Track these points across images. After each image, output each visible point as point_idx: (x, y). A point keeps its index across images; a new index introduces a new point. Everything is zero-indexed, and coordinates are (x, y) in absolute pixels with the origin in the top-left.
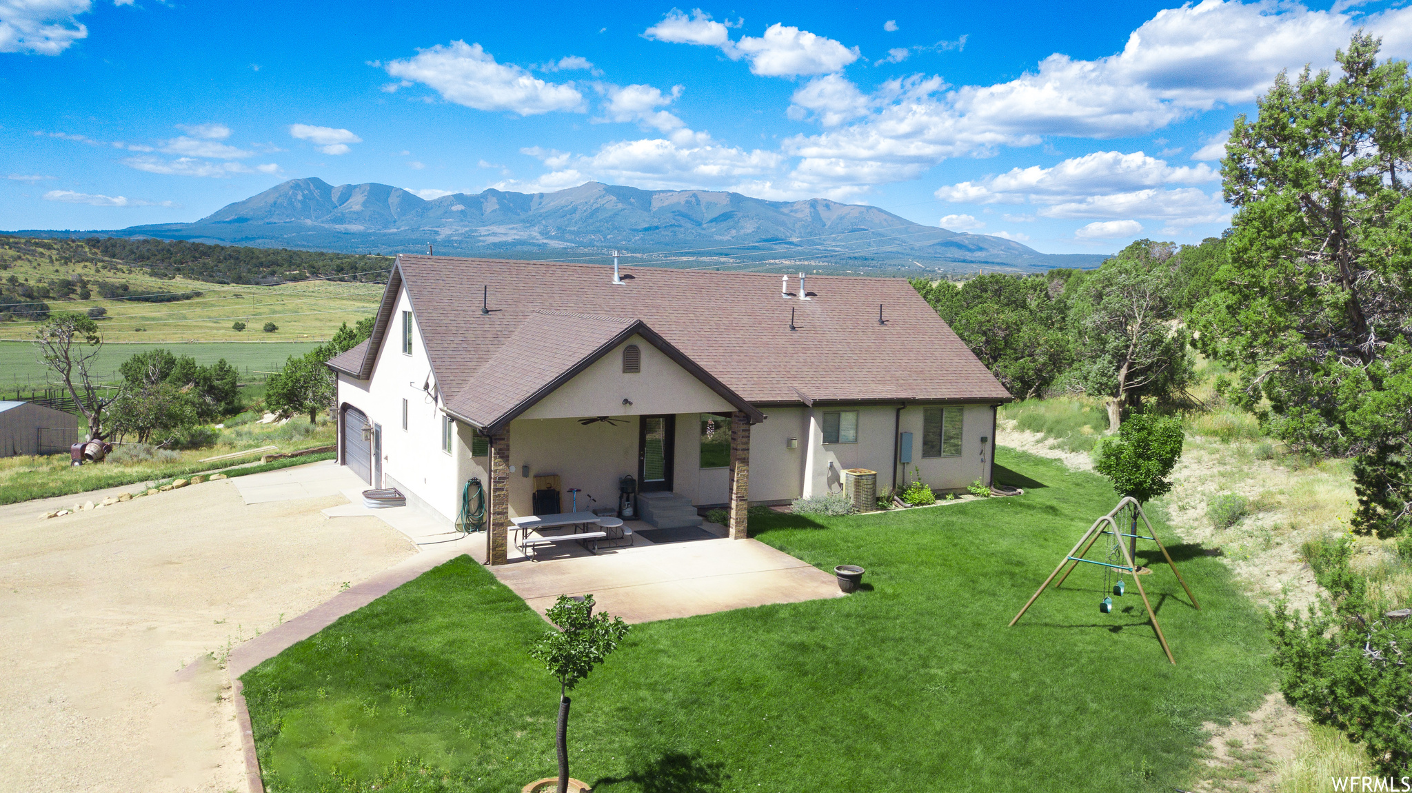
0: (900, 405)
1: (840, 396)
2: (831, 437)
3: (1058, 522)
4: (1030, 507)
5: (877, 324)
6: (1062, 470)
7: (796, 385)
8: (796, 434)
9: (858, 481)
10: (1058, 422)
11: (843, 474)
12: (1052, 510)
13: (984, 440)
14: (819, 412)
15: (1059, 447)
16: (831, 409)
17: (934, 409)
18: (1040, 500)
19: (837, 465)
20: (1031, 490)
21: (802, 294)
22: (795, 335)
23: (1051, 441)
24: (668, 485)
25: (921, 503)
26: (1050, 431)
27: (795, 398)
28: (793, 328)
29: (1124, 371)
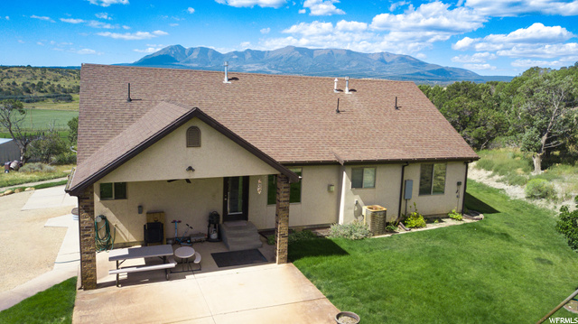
0: (404, 163)
1: (364, 158)
2: (357, 184)
3: (512, 248)
4: (490, 233)
5: (393, 109)
6: (505, 198)
7: (335, 149)
8: (334, 182)
9: (374, 215)
10: (501, 165)
11: (365, 208)
12: (505, 236)
13: (459, 184)
14: (349, 169)
15: (502, 181)
16: (357, 167)
17: (427, 164)
18: (495, 224)
19: (361, 202)
20: (488, 215)
21: (347, 90)
22: (339, 116)
23: (497, 177)
24: (245, 217)
25: (416, 227)
26: (496, 171)
27: (333, 159)
28: (338, 112)
29: (545, 138)
